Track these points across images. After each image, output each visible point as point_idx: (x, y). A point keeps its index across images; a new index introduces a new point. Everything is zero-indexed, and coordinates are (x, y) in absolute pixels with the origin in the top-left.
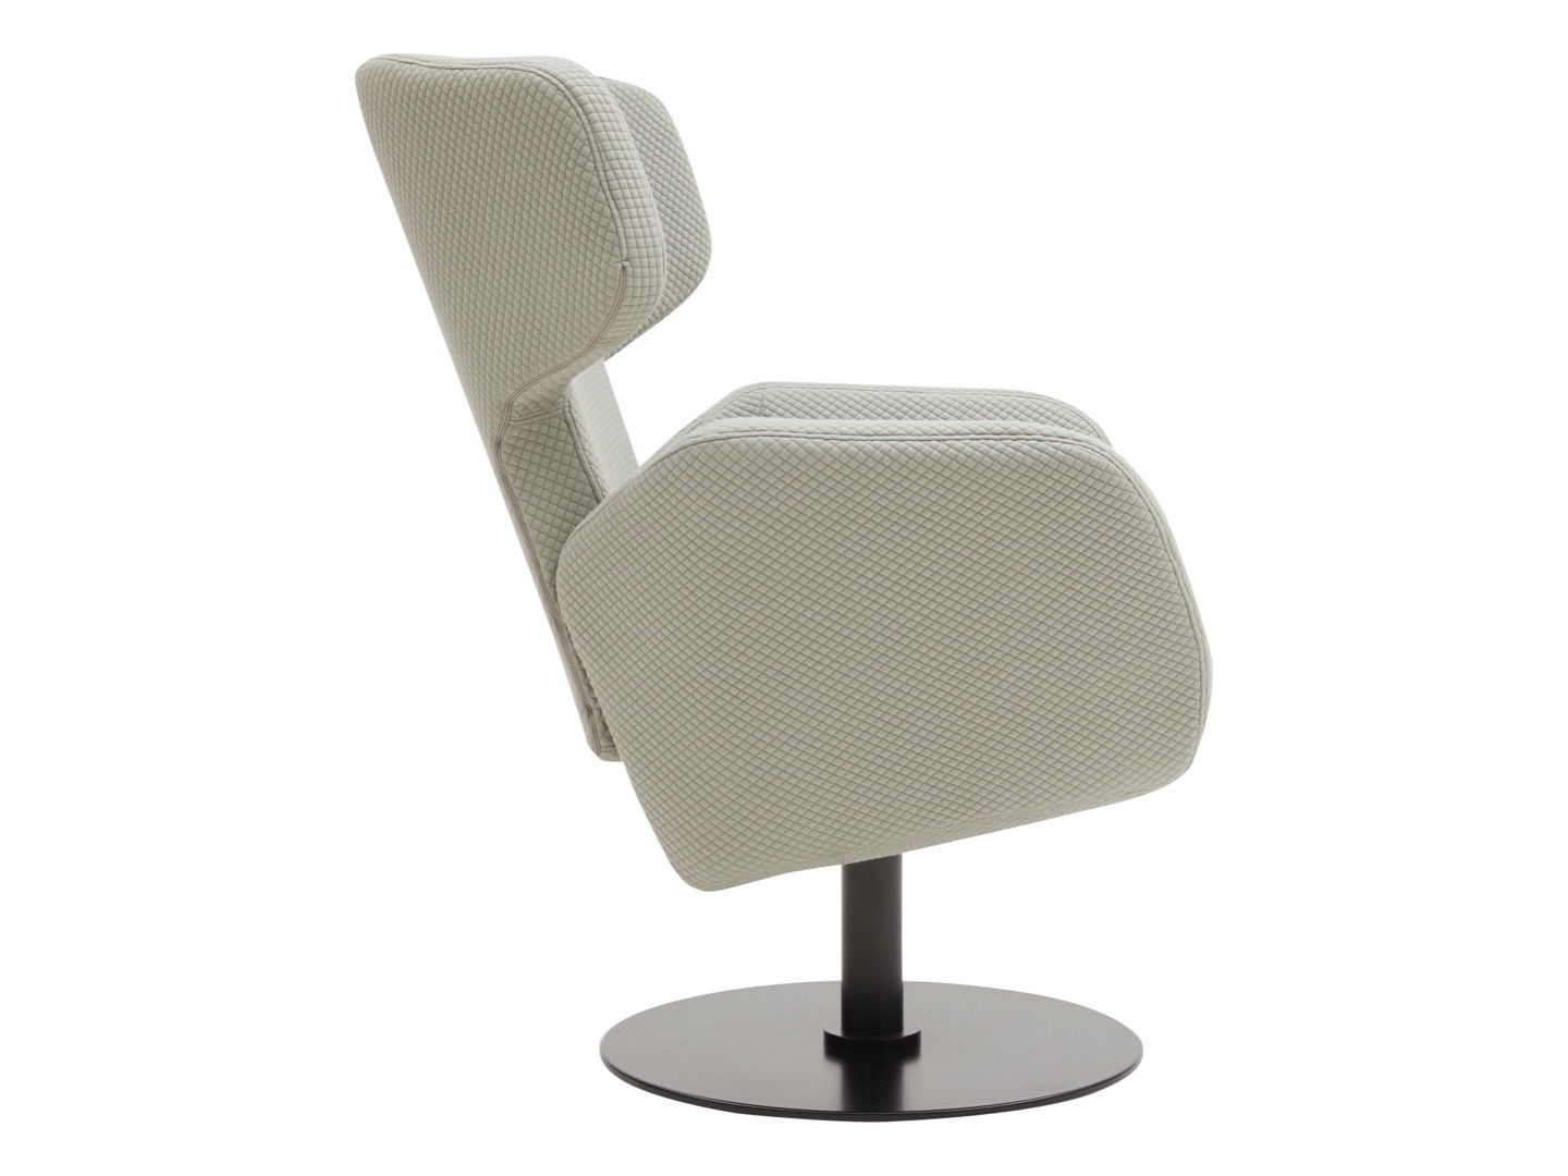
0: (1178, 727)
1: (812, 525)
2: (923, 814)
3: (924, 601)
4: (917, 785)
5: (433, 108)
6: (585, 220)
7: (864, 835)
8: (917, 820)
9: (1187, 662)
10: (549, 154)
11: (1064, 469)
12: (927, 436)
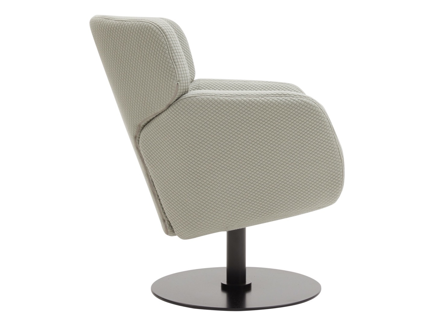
0: (335, 187)
1: (222, 124)
2: (255, 214)
3: (257, 148)
4: (254, 205)
5: (116, 33)
6: (165, 69)
7: (237, 221)
8: (253, 216)
9: (338, 166)
10: (154, 48)
11: (301, 106)
12: (258, 96)
